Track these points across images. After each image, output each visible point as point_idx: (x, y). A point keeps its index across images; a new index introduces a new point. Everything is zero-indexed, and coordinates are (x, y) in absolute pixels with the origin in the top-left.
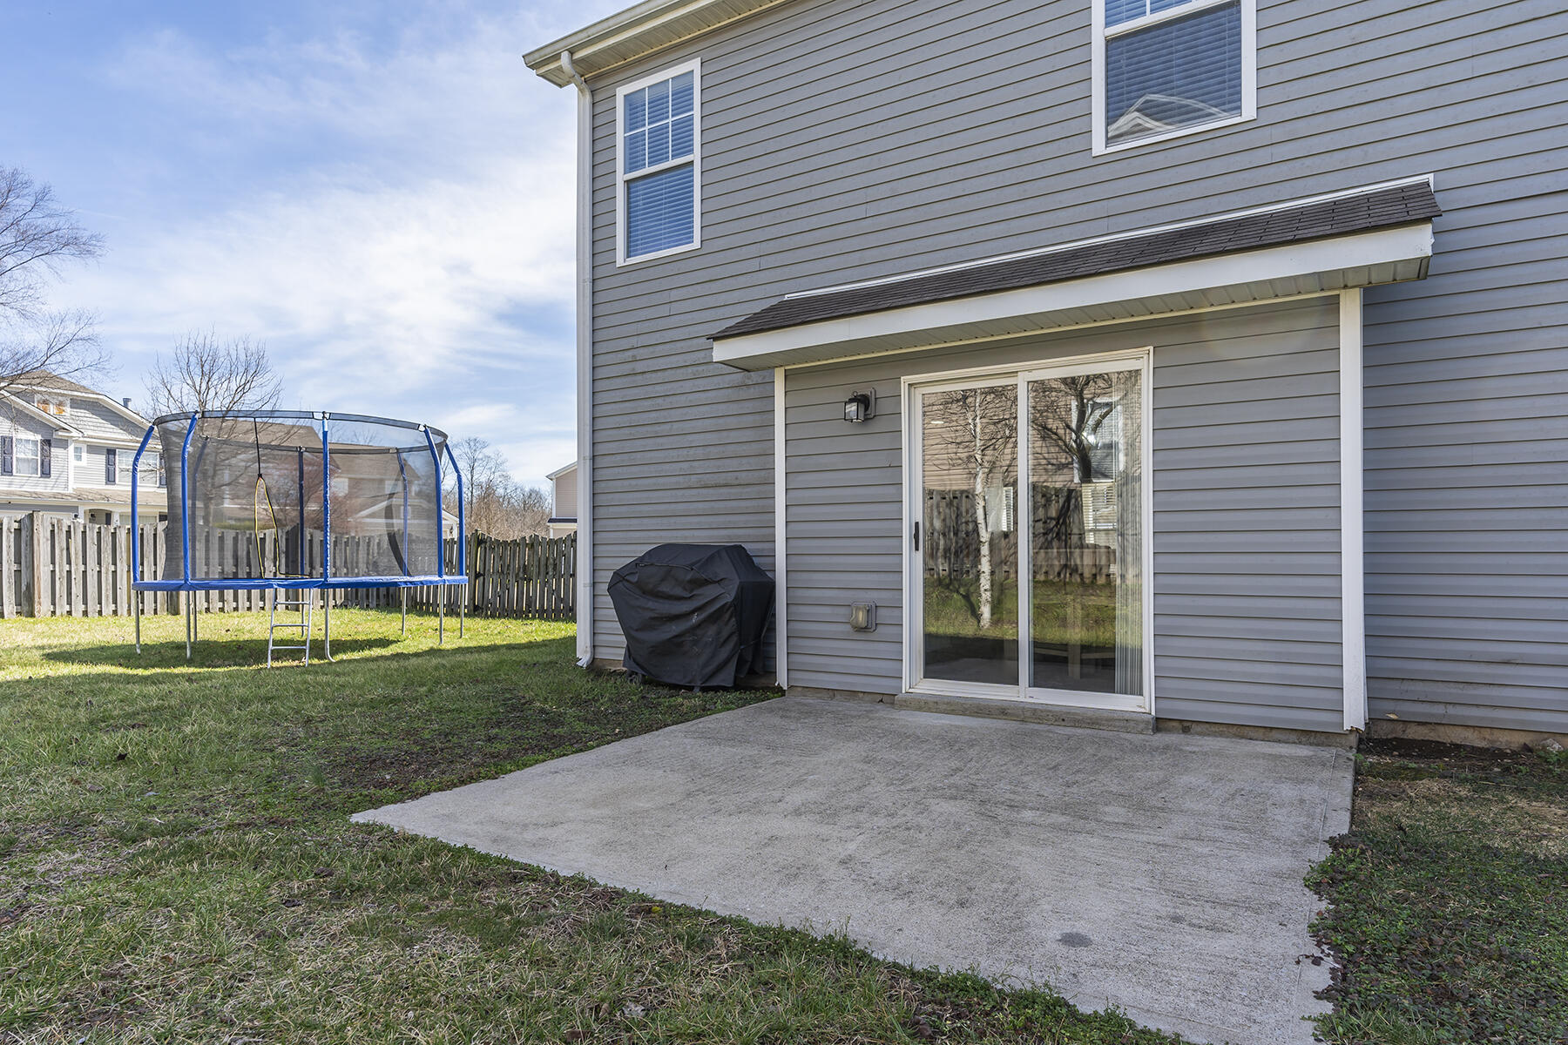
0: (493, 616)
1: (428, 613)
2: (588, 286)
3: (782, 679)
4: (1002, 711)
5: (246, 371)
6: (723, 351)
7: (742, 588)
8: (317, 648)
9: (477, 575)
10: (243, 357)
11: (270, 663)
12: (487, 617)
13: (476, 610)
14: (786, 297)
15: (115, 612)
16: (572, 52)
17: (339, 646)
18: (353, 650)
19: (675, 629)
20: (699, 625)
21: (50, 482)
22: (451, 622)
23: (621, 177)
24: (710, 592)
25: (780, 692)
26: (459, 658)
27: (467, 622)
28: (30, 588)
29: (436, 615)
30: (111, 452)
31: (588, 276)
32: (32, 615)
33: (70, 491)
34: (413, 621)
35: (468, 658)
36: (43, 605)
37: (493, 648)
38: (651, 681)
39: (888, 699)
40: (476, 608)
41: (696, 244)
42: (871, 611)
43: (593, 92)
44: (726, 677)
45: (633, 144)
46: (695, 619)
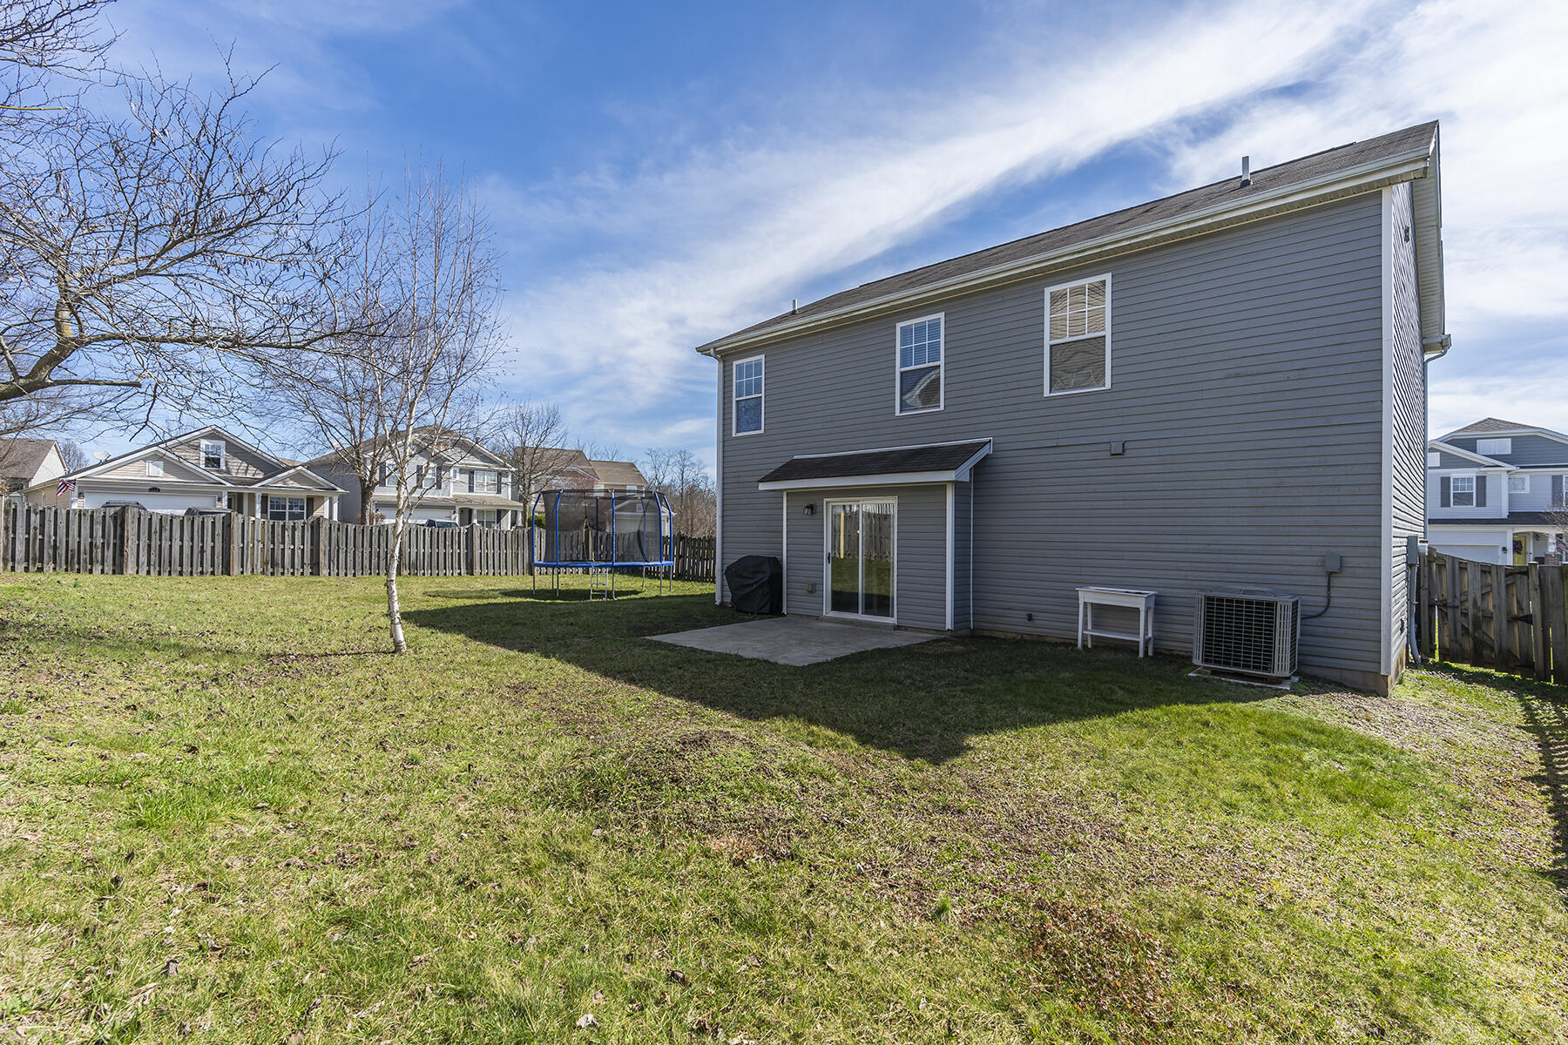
0: (688, 580)
1: (655, 578)
2: (721, 444)
3: (785, 611)
4: (852, 622)
5: (548, 422)
6: (762, 487)
7: (771, 575)
8: (609, 594)
9: (680, 557)
10: (546, 414)
11: (591, 600)
12: (684, 580)
13: (680, 576)
14: (795, 457)
15: (506, 574)
16: (715, 348)
17: (619, 593)
18: (624, 595)
19: (749, 589)
20: (756, 589)
21: (440, 491)
22: (666, 583)
23: (734, 399)
24: (759, 576)
25: (784, 615)
26: (668, 600)
27: (673, 583)
28: (472, 561)
29: (659, 578)
30: (472, 472)
31: (721, 439)
32: (472, 574)
33: (451, 497)
34: (648, 582)
35: (672, 600)
36: (477, 570)
37: (685, 596)
38: (739, 610)
39: (817, 618)
40: (679, 574)
41: (762, 431)
42: (814, 585)
43: (724, 362)
44: (766, 610)
45: (739, 386)
46: (755, 586)
